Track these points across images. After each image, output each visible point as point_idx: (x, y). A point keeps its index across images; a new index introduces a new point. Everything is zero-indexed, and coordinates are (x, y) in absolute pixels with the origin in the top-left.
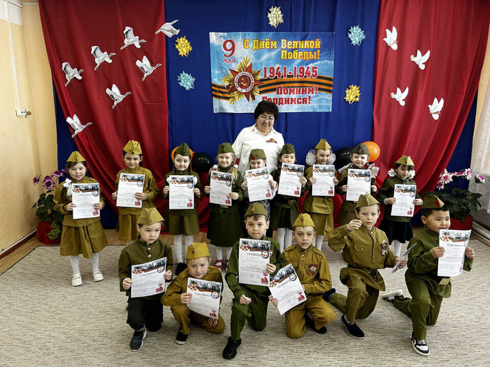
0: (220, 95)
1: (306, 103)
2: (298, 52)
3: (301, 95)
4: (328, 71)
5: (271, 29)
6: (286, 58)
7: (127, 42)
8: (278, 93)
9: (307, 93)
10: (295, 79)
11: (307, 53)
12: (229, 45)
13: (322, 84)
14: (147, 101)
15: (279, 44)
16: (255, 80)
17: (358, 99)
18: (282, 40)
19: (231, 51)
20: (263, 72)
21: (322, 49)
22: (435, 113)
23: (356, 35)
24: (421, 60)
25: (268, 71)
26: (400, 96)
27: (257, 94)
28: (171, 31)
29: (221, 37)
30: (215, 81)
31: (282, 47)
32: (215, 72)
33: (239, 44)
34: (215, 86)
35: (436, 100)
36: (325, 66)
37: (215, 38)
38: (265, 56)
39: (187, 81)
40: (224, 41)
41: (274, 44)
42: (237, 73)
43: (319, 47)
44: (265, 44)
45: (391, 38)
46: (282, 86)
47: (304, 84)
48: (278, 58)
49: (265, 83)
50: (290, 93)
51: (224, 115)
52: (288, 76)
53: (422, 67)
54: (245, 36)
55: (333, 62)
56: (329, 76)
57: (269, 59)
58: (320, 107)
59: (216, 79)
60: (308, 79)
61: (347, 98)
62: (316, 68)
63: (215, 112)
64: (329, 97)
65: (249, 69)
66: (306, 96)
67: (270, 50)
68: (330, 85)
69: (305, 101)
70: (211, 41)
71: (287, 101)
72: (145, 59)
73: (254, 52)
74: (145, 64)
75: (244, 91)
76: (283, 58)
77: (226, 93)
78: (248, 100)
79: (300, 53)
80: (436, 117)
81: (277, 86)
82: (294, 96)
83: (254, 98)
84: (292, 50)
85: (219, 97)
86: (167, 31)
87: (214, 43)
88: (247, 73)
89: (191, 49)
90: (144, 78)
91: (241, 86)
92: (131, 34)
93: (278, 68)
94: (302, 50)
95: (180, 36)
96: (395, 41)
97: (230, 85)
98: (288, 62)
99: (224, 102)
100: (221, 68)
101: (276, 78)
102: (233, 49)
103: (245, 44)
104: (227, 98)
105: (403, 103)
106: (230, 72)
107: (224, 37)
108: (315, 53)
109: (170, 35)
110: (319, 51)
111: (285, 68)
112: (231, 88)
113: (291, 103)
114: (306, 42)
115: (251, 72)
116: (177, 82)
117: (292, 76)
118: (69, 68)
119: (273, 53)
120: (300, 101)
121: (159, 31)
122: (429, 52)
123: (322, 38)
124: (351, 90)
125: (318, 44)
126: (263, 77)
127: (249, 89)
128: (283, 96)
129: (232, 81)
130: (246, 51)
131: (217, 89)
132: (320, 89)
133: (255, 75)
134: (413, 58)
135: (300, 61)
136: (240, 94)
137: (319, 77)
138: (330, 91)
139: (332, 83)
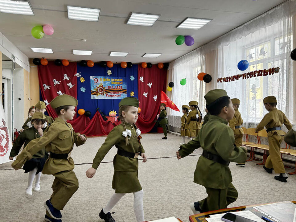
4: (125, 88)
5: (108, 76)
7: (65, 78)
8: (111, 93)
10: (116, 89)
13: (124, 91)
15: (111, 80)
16: (104, 90)
17: (134, 95)
20: (106, 87)
21: (123, 81)
23: (132, 78)
24: (150, 85)
25: (108, 87)
26: (146, 95)
27: (105, 94)
28: (79, 75)
29: (93, 77)
30: (92, 90)
32: (92, 87)
33: (99, 80)
34: (92, 91)
35: (155, 96)
36: (124, 86)
37: (91, 78)
38: (107, 83)
39: (83, 90)
42: (99, 87)
44: (107, 80)
45: (142, 79)
46: (112, 91)
47: (118, 91)
48: (111, 84)
49: (107, 90)
51: (95, 100)
52: (114, 89)
53: (150, 87)
54: (100, 77)
55: (126, 85)
57: (108, 84)
60: (120, 89)
61: (131, 95)
62: (122, 87)
63: (92, 99)
64: (126, 95)
65: (102, 86)
66: (119, 94)
67: (108, 81)
69: (119, 96)
71: (114, 96)
72: (70, 83)
73: (103, 82)
74: (70, 85)
77: (95, 93)
78: (102, 95)
80: (156, 100)
82: (116, 94)
83: (104, 95)
84: (115, 82)
85: (93, 94)
88: (102, 88)
89: (85, 81)
90: (70, 89)
91: (100, 91)
92: (66, 76)
93: (111, 86)
94: (117, 82)
95: (81, 77)
98: (113, 85)
99: (95, 96)
100: (93, 86)
101: (110, 89)
102: (97, 81)
103: (101, 80)
105: (146, 97)
106: (96, 87)
107: (95, 78)
108: (121, 82)
109: (78, 77)
112: (97, 92)
114: (118, 79)
116: (80, 90)
118: (46, 86)
120: (117, 96)
122: (152, 83)
123: (123, 79)
124: (132, 93)
125: (122, 80)
127: (102, 92)
128: (113, 94)
129: (97, 90)
130: (101, 81)
133: (104, 88)
134: (148, 85)
135: (117, 84)
136: (100, 93)
137: (123, 89)
138: (126, 93)
139: (126, 91)
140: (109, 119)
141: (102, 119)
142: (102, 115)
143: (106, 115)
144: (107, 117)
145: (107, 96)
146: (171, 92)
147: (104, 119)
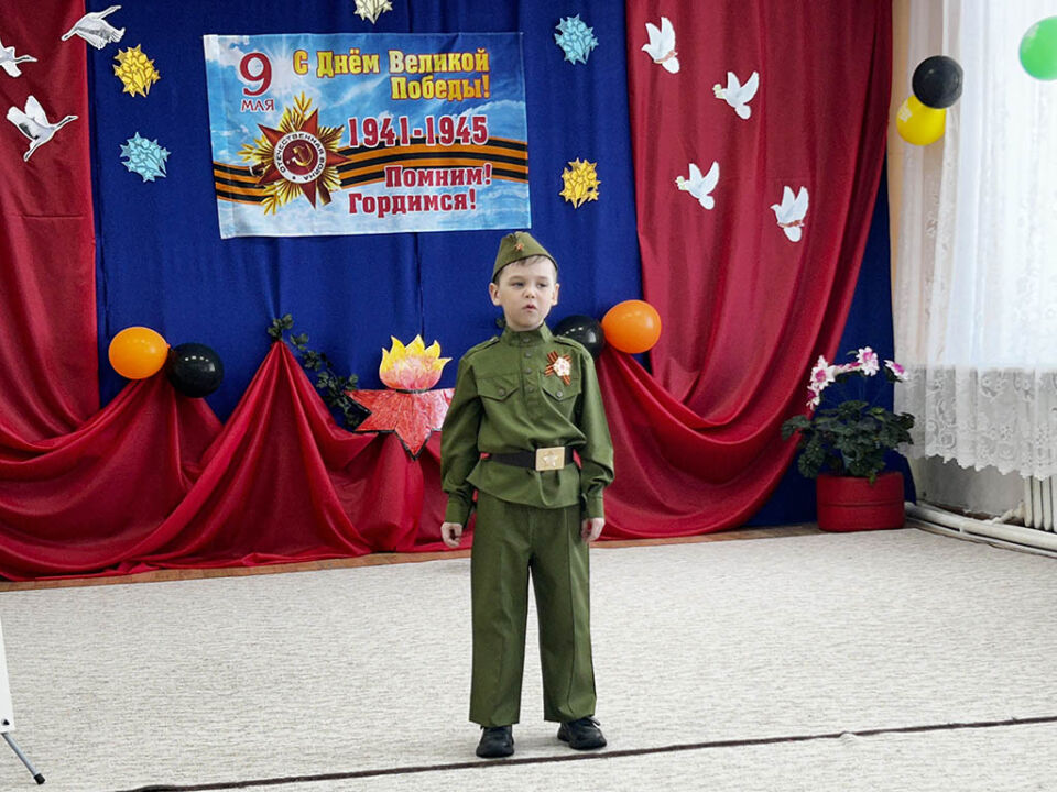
0: (238, 190)
1: (465, 207)
2: (434, 81)
3: (450, 187)
4: (513, 127)
5: (362, 25)
6: (404, 96)
8: (389, 184)
9: (465, 181)
10: (432, 147)
11: (458, 82)
12: (255, 67)
13: (499, 159)
14: (40, 213)
15: (384, 62)
16: (329, 153)
17: (594, 195)
18: (393, 53)
19: (262, 82)
20: (347, 130)
21: (496, 71)
22: (790, 225)
23: (575, 39)
24: (739, 94)
25: (360, 129)
26: (701, 185)
27: (334, 187)
28: (102, 33)
29: (233, 46)
30: (222, 155)
31: (393, 69)
32: (220, 134)
33: (281, 62)
34: (223, 168)
35: (788, 190)
36: (507, 115)
37: (217, 49)
38: (351, 93)
39: (146, 158)
40: (242, 55)
41: (372, 62)
42: (279, 134)
43: (486, 69)
44: (350, 62)
45: (661, 43)
46: (399, 164)
47: (453, 158)
48: (385, 98)
49: (355, 158)
50: (421, 184)
51: (249, 243)
52: (414, 141)
53: (744, 113)
54: (295, 43)
55: (523, 105)
56: (516, 140)
57: (363, 98)
58: (502, 217)
59: (223, 152)
60: (465, 146)
61: (567, 194)
62: (483, 119)
63: (223, 236)
64: (521, 190)
65: (311, 125)
66: (465, 189)
67: (363, 76)
68: (521, 162)
69: (460, 202)
70: (208, 56)
71: (415, 203)
72: (31, 102)
73: (320, 82)
74: (31, 117)
75: (300, 179)
76: (396, 96)
77: (252, 185)
78: (313, 202)
79: (438, 82)
81: (386, 166)
82: (431, 190)
83: (326, 196)
84: (419, 77)
85: (235, 197)
86: (92, 32)
87: (215, 62)
88: (306, 136)
89: (155, 76)
90: (28, 154)
91: (293, 168)
93: (387, 121)
94: (442, 75)
95: (124, 44)
96: (671, 53)
97: (263, 165)
98: (410, 105)
99: (248, 208)
100: (233, 126)
101: (382, 144)
102: (267, 75)
103: (298, 63)
104: (257, 199)
105: (708, 203)
106: (260, 132)
107: (242, 46)
108: (477, 82)
109: (99, 43)
110: (485, 78)
111: (404, 120)
112: (265, 174)
113: (427, 208)
114: (451, 56)
115: (315, 131)
116: (119, 161)
117: (422, 141)
119: (371, 86)
120: (447, 202)
121: (70, 34)
122: (755, 77)
123: (492, 46)
124: (574, 173)
125: (482, 60)
126: (348, 145)
127: (312, 176)
128: (404, 190)
129: (268, 154)
130: (302, 80)
131: (228, 176)
132: (497, 172)
133: (327, 140)
134: (719, 92)
135: (441, 101)
136: (291, 186)
137: (492, 142)
138: (521, 176)
139: (526, 155)
140: (381, 413)
141: (323, 415)
142: (314, 380)
143: (353, 378)
144: (362, 398)
145: (359, 204)
146: (935, 149)
147: (335, 412)
